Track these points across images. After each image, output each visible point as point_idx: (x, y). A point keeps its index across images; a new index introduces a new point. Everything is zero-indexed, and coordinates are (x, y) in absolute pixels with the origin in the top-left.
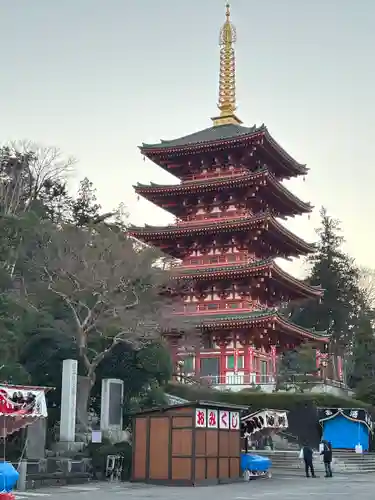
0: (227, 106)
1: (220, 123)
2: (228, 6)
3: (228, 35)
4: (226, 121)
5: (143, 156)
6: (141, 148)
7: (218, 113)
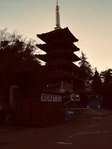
0: (58, 25)
1: (56, 29)
2: (57, 1)
3: (57, 8)
4: (58, 29)
5: (38, 37)
6: (37, 35)
7: (56, 27)
